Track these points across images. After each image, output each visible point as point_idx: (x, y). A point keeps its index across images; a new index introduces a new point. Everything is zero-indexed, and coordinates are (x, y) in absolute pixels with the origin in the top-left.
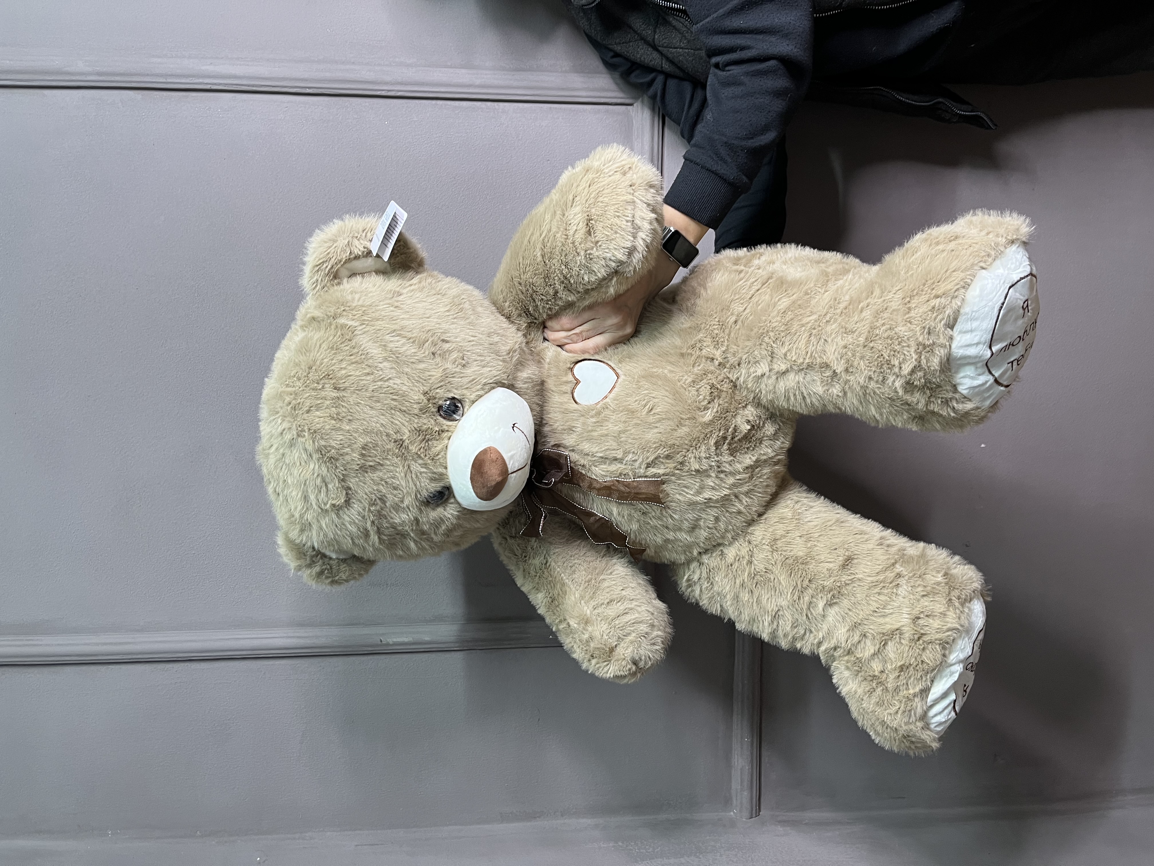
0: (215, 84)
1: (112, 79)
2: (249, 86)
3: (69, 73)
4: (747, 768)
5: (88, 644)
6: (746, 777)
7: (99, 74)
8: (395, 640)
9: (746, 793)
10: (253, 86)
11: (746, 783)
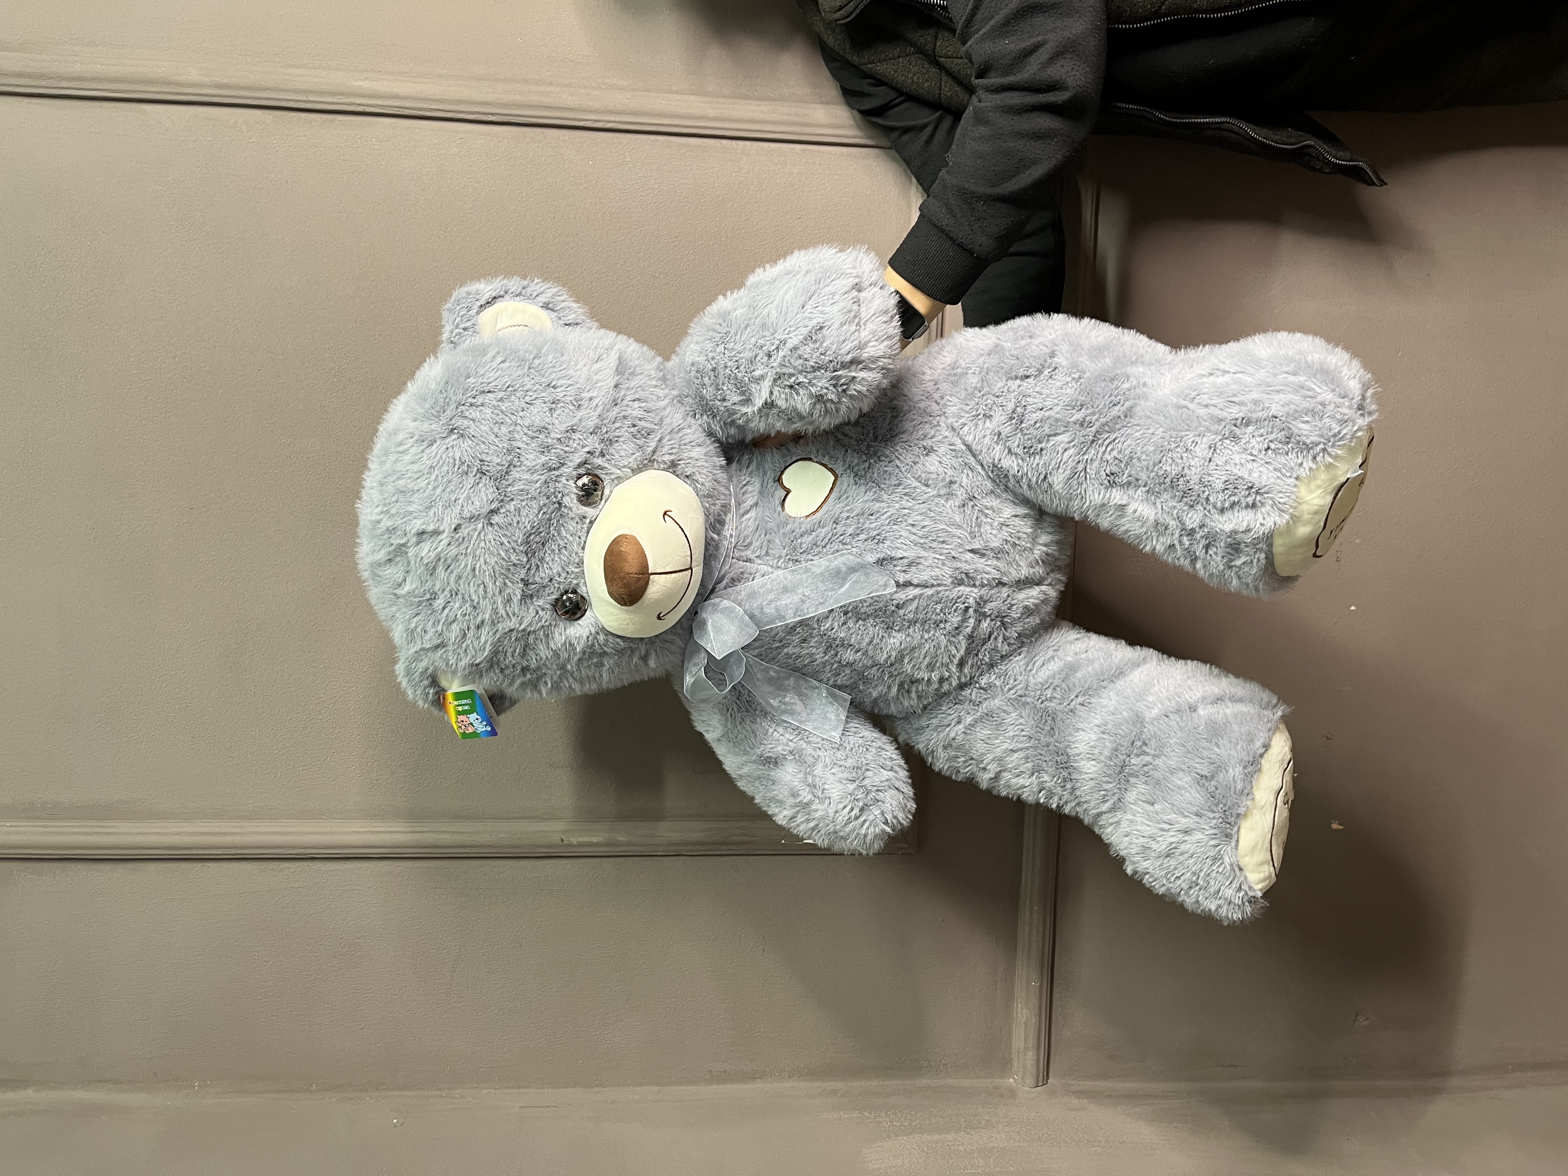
0: (371, 106)
1: (236, 93)
2: (414, 109)
3: (178, 84)
4: (1034, 1021)
5: (179, 834)
6: (1033, 1032)
7: (219, 86)
8: (580, 839)
9: (1031, 1054)
10: (420, 109)
11: (1031, 1042)
